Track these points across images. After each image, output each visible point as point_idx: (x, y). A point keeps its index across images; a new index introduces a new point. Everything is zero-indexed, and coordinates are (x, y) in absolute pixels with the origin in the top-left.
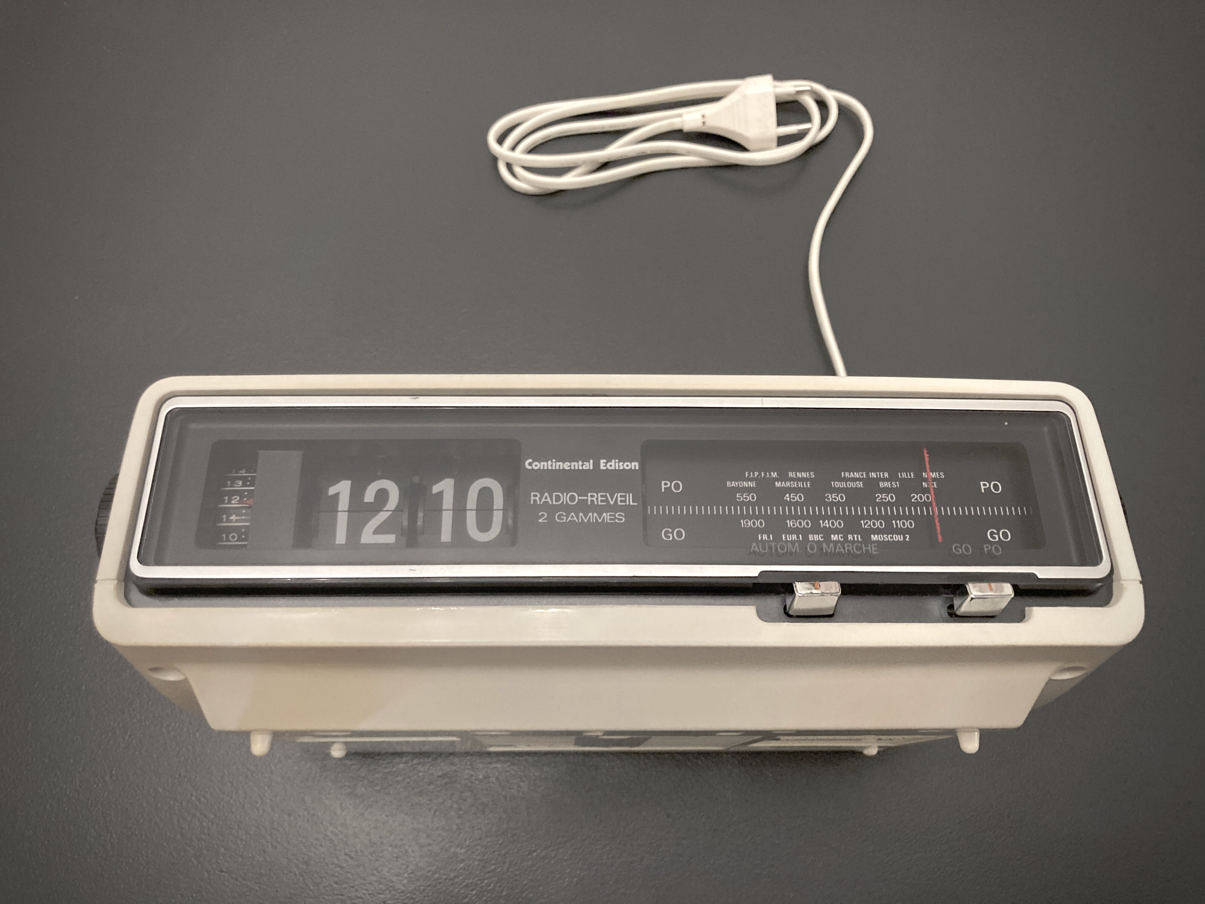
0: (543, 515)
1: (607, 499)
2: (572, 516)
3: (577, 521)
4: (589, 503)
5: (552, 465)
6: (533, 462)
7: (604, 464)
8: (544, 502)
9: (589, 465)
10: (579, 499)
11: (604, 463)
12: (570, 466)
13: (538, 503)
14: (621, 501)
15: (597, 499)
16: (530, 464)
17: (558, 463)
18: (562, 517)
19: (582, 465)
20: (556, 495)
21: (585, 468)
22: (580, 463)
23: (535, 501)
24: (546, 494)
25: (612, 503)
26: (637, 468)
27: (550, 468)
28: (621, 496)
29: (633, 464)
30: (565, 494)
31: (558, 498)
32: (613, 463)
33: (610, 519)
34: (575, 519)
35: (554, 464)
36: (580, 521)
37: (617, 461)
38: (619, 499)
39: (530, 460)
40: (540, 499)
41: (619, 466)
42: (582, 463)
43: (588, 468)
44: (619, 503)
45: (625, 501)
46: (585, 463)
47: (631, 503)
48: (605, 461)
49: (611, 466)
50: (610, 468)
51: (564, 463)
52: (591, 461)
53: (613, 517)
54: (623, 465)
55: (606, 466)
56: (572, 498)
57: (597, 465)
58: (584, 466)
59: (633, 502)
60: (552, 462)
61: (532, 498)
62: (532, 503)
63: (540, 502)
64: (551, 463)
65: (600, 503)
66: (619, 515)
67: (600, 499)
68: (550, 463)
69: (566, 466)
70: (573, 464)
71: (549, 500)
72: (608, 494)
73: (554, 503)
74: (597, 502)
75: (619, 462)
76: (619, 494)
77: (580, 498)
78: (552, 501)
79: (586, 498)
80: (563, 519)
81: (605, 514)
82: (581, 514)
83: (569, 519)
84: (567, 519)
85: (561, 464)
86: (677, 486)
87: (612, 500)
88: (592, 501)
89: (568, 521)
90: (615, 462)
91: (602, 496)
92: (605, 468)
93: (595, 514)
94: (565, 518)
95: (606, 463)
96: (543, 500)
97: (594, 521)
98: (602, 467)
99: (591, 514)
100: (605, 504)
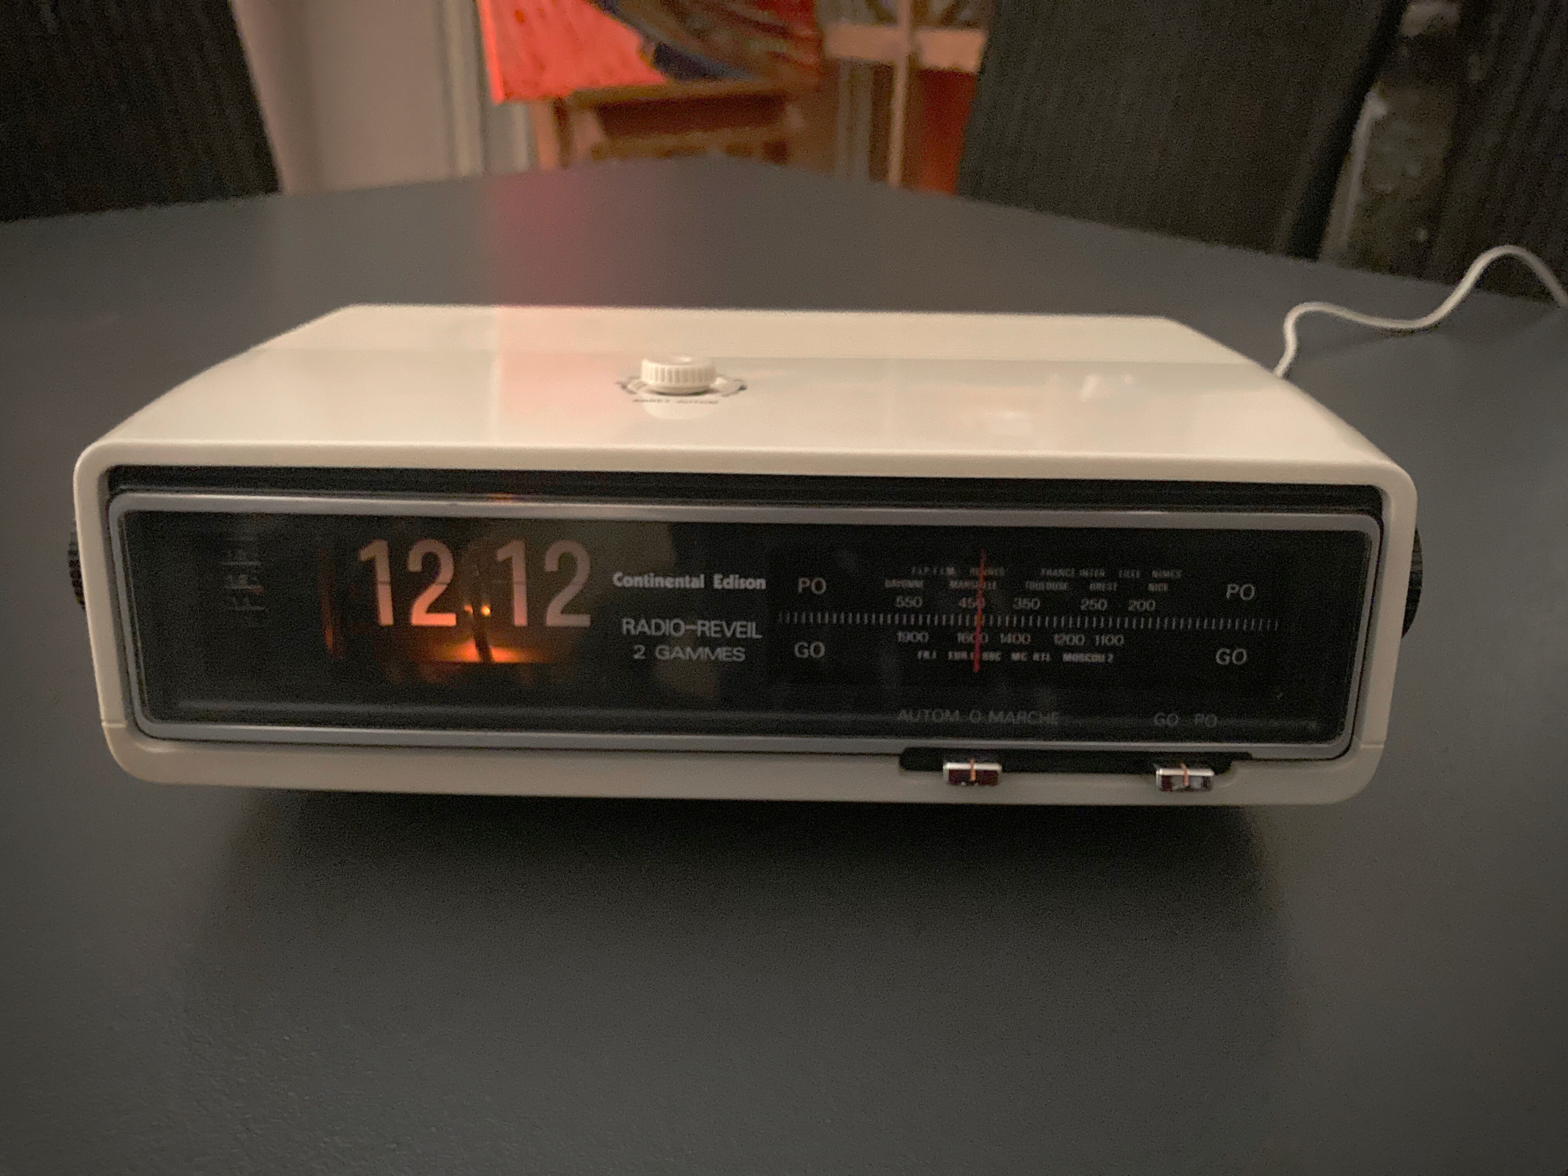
0: (639, 650)
1: (723, 629)
2: (677, 651)
3: (683, 658)
4: (699, 635)
5: (649, 581)
6: (624, 576)
8: (640, 632)
9: (698, 582)
10: (686, 630)
11: (719, 579)
12: (674, 583)
13: (633, 633)
14: (741, 633)
15: (710, 628)
16: (620, 579)
17: (657, 579)
18: (664, 653)
19: (690, 582)
20: (655, 622)
21: (693, 586)
22: (687, 578)
23: (628, 630)
24: (643, 621)
25: (729, 635)
26: (764, 586)
27: (647, 585)
28: (742, 626)
29: (758, 580)
30: (667, 621)
31: (658, 627)
32: (731, 579)
33: (726, 657)
34: (681, 655)
35: (652, 579)
36: (687, 659)
37: (736, 576)
38: (739, 629)
39: (620, 574)
40: (635, 628)
41: (739, 584)
42: (689, 579)
43: (697, 586)
44: (738, 635)
45: (746, 633)
46: (693, 579)
47: (754, 636)
48: (720, 576)
49: (728, 583)
50: (727, 586)
51: (665, 579)
52: (702, 576)
53: (730, 654)
54: (745, 582)
55: (721, 583)
56: (677, 628)
57: (709, 581)
58: (692, 584)
59: (756, 635)
60: (649, 576)
61: (625, 627)
62: (625, 633)
63: (635, 631)
64: (648, 578)
65: (713, 635)
66: (738, 651)
67: (713, 629)
68: (646, 577)
69: (668, 583)
70: (677, 580)
71: (646, 629)
72: (723, 623)
73: (653, 633)
74: (710, 633)
75: (739, 578)
76: (738, 623)
77: (687, 627)
78: (650, 630)
79: (695, 627)
80: (665, 655)
81: (719, 650)
82: (688, 649)
83: (674, 655)
84: (670, 656)
85: (662, 579)
86: (819, 586)
87: (729, 631)
88: (703, 632)
89: (671, 658)
90: (734, 578)
91: (716, 625)
92: (721, 587)
93: (707, 650)
94: (668, 654)
95: (722, 580)
96: (639, 629)
97: (706, 659)
98: (717, 585)
99: (701, 650)
100: (719, 635)
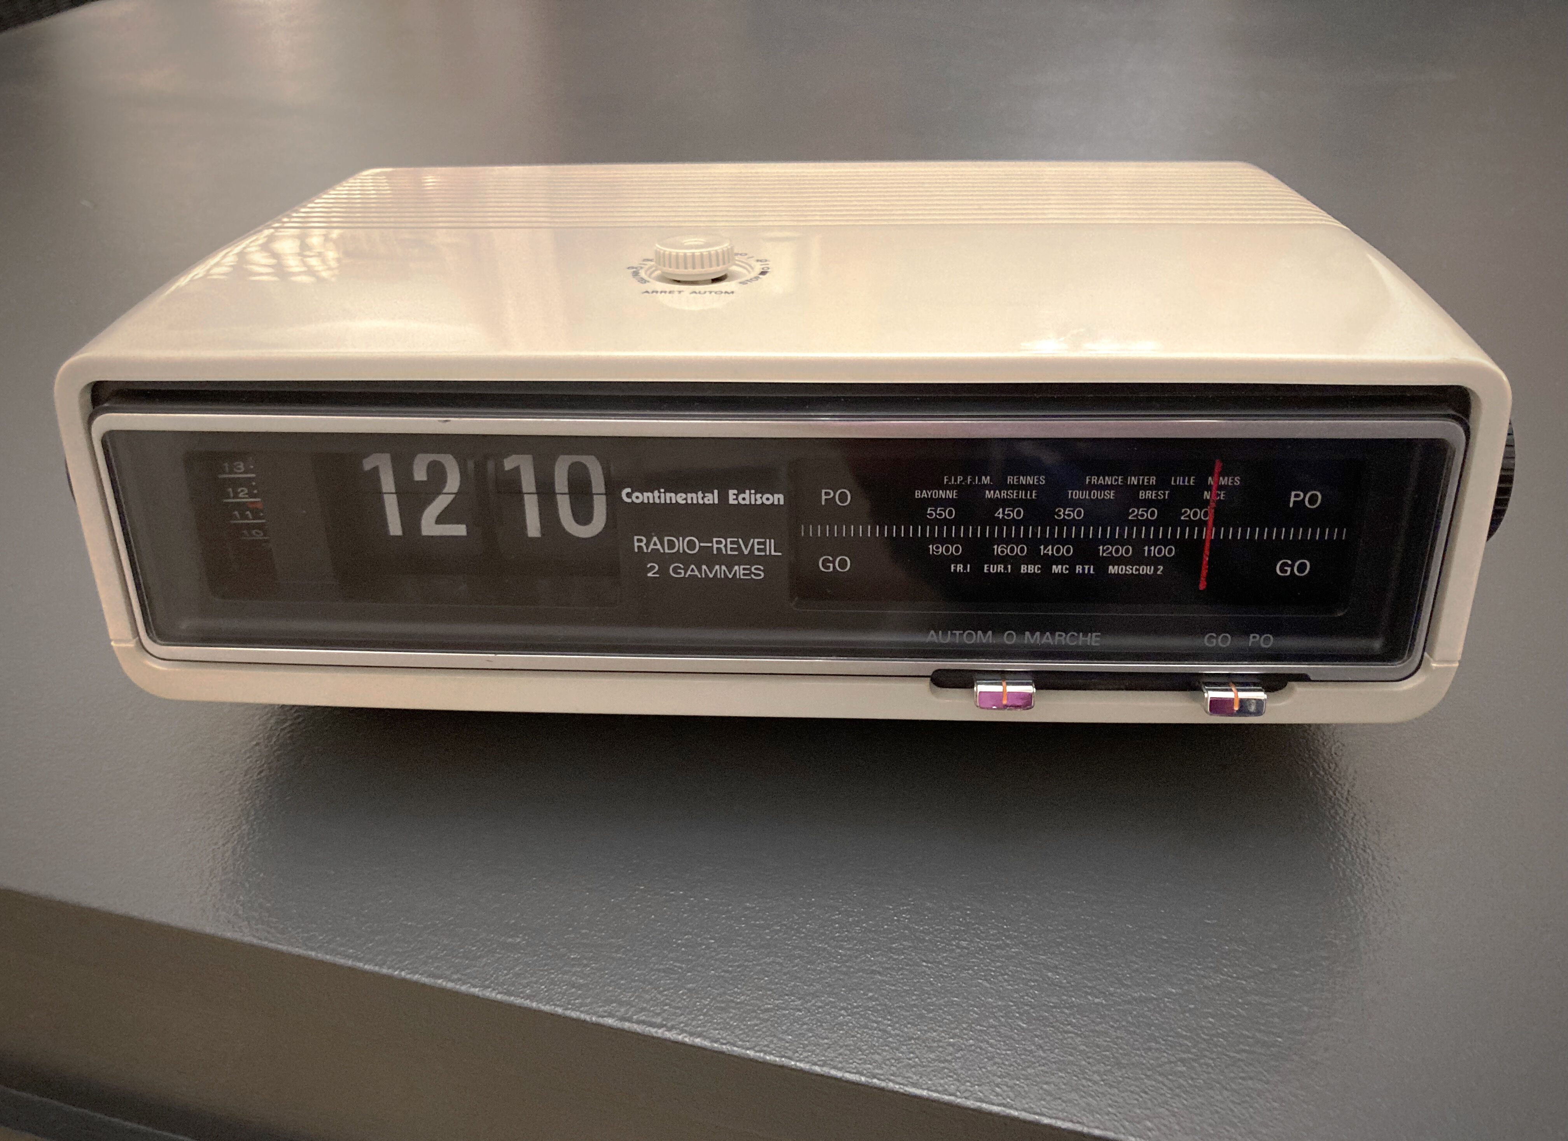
0: (653, 568)
1: (740, 546)
2: (693, 569)
3: (699, 576)
4: (715, 552)
5: (659, 497)
6: (633, 492)
7: (735, 497)
8: (652, 549)
9: (712, 498)
10: (700, 547)
11: (734, 494)
12: (686, 499)
13: (645, 550)
14: (759, 550)
15: (726, 546)
16: (629, 495)
17: (668, 495)
18: (679, 571)
19: (703, 498)
20: (668, 540)
21: (707, 502)
22: (700, 494)
23: (640, 547)
24: (655, 539)
25: (746, 552)
26: (782, 503)
27: (657, 501)
28: (759, 543)
29: (776, 496)
30: (681, 539)
31: (671, 545)
32: (747, 495)
33: (744, 575)
34: (697, 573)
35: (662, 495)
36: (703, 576)
37: (753, 491)
38: (756, 547)
39: (629, 490)
40: (647, 546)
41: (756, 500)
42: (702, 495)
43: (711, 502)
44: (756, 553)
45: (764, 550)
46: (706, 495)
47: (773, 553)
48: (736, 492)
49: (744, 499)
50: (742, 502)
51: (676, 494)
52: (716, 492)
53: (748, 572)
54: (761, 498)
55: (737, 499)
56: (691, 545)
57: (723, 497)
58: (706, 499)
59: (775, 551)
60: (660, 492)
61: (636, 544)
62: (636, 550)
63: (647, 548)
64: (658, 494)
65: (729, 552)
66: (756, 569)
67: (729, 546)
68: (656, 493)
69: (680, 498)
70: (689, 495)
71: (659, 546)
72: (740, 540)
73: (667, 551)
74: (726, 551)
75: (755, 494)
76: (756, 540)
77: (702, 544)
78: (664, 549)
79: (710, 545)
80: (680, 573)
81: (736, 568)
82: (704, 567)
83: (689, 573)
84: (685, 573)
85: (673, 495)
87: (746, 548)
88: (719, 549)
89: (687, 576)
90: (750, 494)
91: (732, 543)
92: (736, 502)
93: (724, 567)
94: (682, 571)
95: (737, 495)
96: (652, 546)
97: (723, 576)
98: (732, 500)
99: (717, 567)
100: (736, 553)
